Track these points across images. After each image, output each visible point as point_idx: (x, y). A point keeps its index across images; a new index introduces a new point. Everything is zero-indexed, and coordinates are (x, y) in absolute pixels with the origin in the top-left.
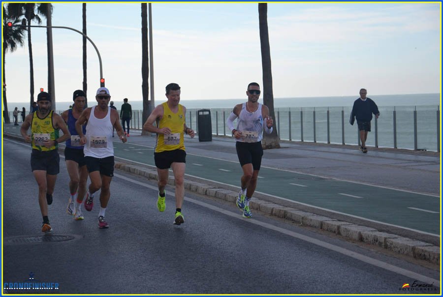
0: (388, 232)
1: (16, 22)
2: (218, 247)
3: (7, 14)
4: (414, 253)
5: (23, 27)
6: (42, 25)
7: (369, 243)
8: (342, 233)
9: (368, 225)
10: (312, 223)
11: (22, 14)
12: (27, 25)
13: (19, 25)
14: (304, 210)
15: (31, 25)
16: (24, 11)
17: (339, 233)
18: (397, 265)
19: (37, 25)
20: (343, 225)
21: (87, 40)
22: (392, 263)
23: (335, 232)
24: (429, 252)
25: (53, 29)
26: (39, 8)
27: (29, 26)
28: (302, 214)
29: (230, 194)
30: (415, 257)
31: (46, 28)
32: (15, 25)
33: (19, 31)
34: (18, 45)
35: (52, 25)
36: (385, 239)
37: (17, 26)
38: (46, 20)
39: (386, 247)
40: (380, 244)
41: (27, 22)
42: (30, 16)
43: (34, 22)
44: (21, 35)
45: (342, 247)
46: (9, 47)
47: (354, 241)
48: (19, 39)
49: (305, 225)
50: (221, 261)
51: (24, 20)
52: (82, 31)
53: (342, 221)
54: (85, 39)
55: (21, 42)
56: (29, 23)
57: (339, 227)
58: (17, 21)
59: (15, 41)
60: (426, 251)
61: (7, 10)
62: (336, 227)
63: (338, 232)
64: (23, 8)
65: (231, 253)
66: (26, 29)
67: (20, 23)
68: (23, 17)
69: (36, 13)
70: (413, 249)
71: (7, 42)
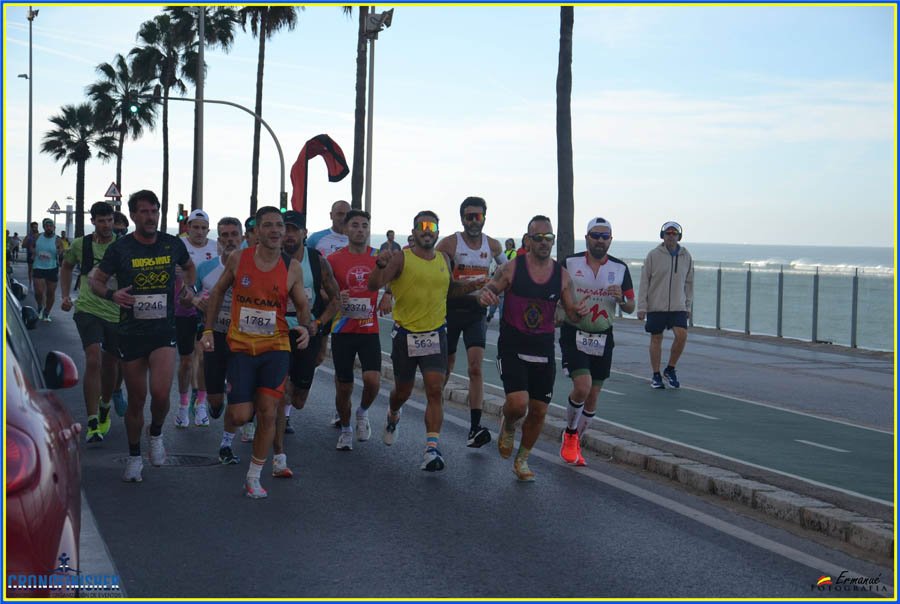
0: (760, 480)
1: (144, 90)
2: (467, 491)
3: (130, 75)
4: (802, 519)
5: (156, 99)
6: (187, 97)
7: (725, 498)
8: (681, 478)
9: (725, 465)
10: (630, 458)
11: (155, 77)
12: (162, 95)
13: (150, 95)
14: (618, 434)
15: (170, 96)
16: (159, 73)
17: (675, 478)
18: (772, 538)
19: (179, 96)
20: (684, 464)
21: (262, 125)
22: (763, 534)
23: (668, 476)
24: (827, 518)
25: (205, 104)
26: (184, 69)
27: (166, 98)
28: (613, 441)
29: (491, 402)
30: (803, 525)
31: (193, 103)
32: (143, 94)
33: (148, 105)
34: (145, 128)
35: (205, 99)
36: (754, 491)
37: (145, 96)
38: (195, 89)
39: (755, 505)
40: (745, 500)
41: (163, 91)
42: (169, 80)
43: (174, 92)
44: (152, 112)
45: (679, 501)
46: (131, 132)
47: (700, 492)
48: (148, 119)
49: (617, 461)
50: (471, 514)
51: (158, 87)
52: (254, 111)
53: (682, 457)
54: (258, 123)
55: (151, 125)
56: (166, 93)
57: (675, 468)
58: (147, 88)
59: (142, 122)
60: (822, 516)
61: (130, 69)
62: (671, 468)
63: (673, 475)
64: (157, 67)
65: (489, 502)
66: (160, 103)
67: (151, 92)
68: (156, 82)
69: (178, 75)
70: (801, 511)
71: (128, 124)
